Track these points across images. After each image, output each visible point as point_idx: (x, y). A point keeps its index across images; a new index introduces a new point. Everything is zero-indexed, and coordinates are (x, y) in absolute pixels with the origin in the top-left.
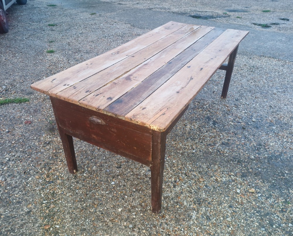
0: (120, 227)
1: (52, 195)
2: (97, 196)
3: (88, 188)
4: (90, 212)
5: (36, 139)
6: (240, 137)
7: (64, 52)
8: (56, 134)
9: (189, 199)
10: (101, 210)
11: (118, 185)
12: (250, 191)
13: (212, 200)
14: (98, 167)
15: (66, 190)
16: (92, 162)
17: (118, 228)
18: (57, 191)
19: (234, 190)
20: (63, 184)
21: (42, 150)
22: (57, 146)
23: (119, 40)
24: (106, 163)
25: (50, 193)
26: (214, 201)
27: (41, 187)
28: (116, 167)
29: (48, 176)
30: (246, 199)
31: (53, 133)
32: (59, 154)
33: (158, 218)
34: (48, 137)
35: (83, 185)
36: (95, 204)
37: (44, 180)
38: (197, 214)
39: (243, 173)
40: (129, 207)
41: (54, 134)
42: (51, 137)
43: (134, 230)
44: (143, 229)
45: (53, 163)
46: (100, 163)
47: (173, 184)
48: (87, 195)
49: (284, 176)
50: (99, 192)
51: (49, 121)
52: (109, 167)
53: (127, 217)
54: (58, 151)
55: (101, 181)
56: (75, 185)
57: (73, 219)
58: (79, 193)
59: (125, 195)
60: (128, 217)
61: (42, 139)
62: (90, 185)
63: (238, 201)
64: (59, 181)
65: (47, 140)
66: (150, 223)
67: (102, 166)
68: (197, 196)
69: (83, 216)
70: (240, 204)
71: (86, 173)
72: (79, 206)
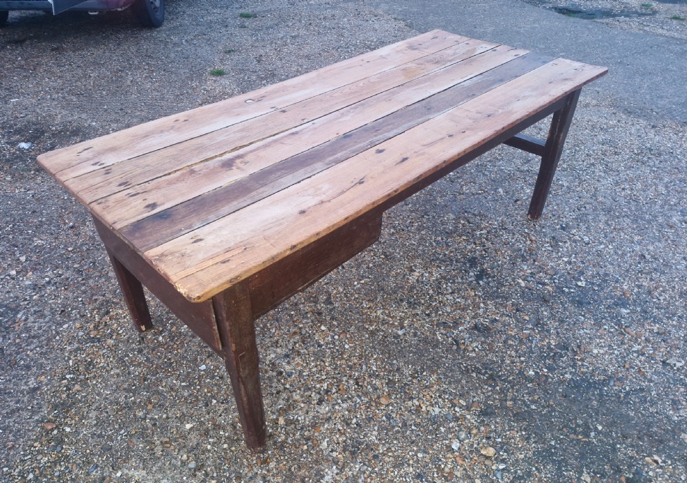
0: (173, 461)
1: (86, 366)
2: (162, 387)
3: (154, 366)
4: (135, 415)
6: (525, 320)
7: (242, 75)
9: (338, 436)
10: (156, 417)
11: (209, 373)
12: (483, 452)
13: (385, 452)
14: (190, 329)
15: (114, 362)
17: (169, 462)
18: (99, 361)
19: (447, 442)
20: (114, 349)
25: (86, 361)
26: (390, 454)
27: (76, 345)
29: (96, 327)
30: (465, 469)
33: (255, 462)
35: (148, 359)
36: (151, 403)
37: (88, 334)
38: (337, 474)
39: (489, 406)
40: (209, 425)
43: (195, 476)
44: (213, 478)
47: (318, 396)
48: (145, 379)
49: (588, 436)
50: (169, 379)
53: (195, 443)
55: (184, 358)
56: (134, 355)
57: (100, 423)
58: (133, 374)
59: (213, 397)
60: (198, 444)
62: (161, 361)
63: (443, 469)
64: (110, 342)
66: (232, 469)
68: (356, 435)
69: (120, 421)
70: (444, 476)
71: (163, 337)
72: (122, 399)
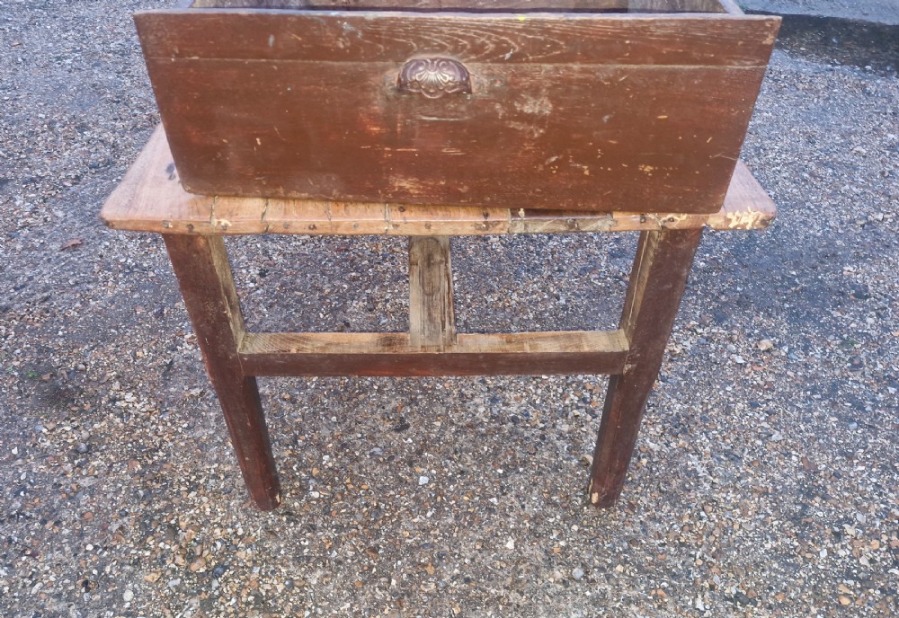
0: (549, 591)
1: (258, 609)
2: (409, 538)
3: (360, 527)
4: (428, 594)
5: (23, 455)
8: (87, 407)
9: (652, 429)
10: (456, 571)
11: (441, 480)
12: (763, 348)
13: (704, 409)
14: (337, 455)
15: (292, 568)
16: (304, 448)
17: (547, 597)
18: (268, 588)
19: (730, 362)
20: (265, 558)
21: (86, 482)
22: (130, 445)
23: (44, 22)
24: (352, 431)
25: (248, 604)
26: (710, 407)
27: (195, 602)
28: (390, 430)
29: (190, 557)
30: (770, 372)
31: (75, 409)
32: (162, 469)
33: (624, 514)
34: (68, 428)
35: (339, 528)
36: (424, 566)
37: (187, 574)
38: (700, 459)
39: (714, 311)
40: (528, 525)
41: (82, 411)
42: (76, 424)
43: (593, 581)
44: (611, 566)
45: (170, 507)
46: (333, 438)
48: (375, 550)
49: (796, 285)
50: (403, 524)
51: (16, 374)
52: (372, 438)
53: (543, 554)
54: (150, 462)
55: (383, 489)
56: (309, 539)
58: (346, 558)
59: (486, 497)
60: (546, 551)
61: (48, 443)
62: (360, 517)
63: (758, 384)
64: (244, 554)
65: (70, 441)
66: (615, 540)
67: (344, 445)
68: (664, 415)
70: (767, 389)
71: (314, 490)
72: (379, 595)
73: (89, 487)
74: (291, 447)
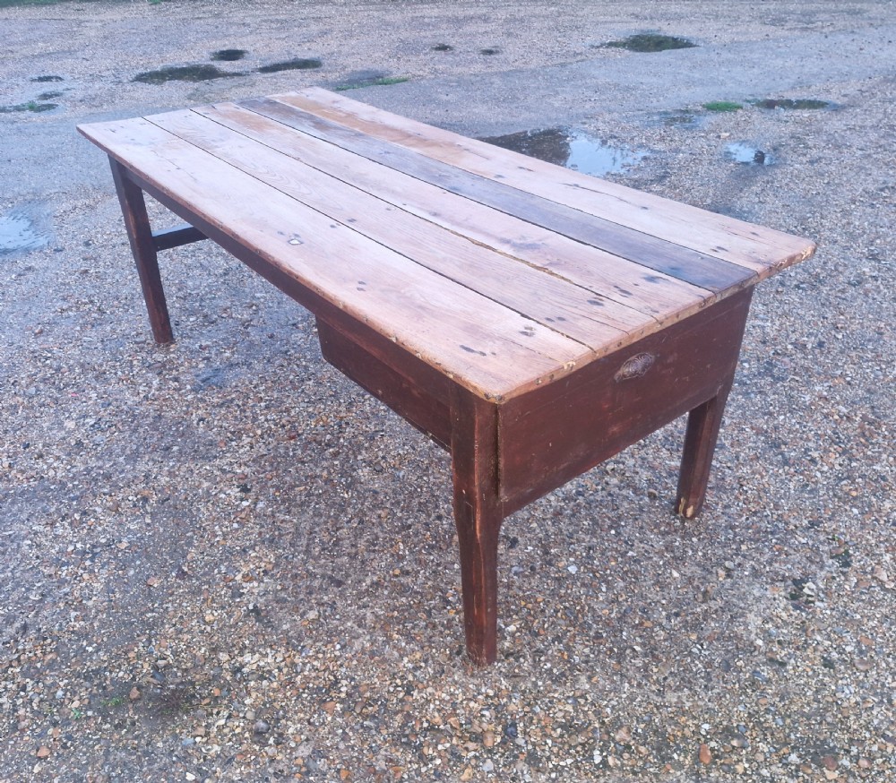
0: (727, 587)
1: (572, 734)
2: (610, 613)
3: (571, 629)
4: (665, 640)
5: (204, 774)
8: (216, 692)
10: (664, 613)
11: (585, 562)
15: (560, 690)
17: (730, 591)
18: (561, 714)
20: (531, 697)
21: (304, 751)
22: (304, 695)
25: (562, 736)
27: (522, 766)
28: (507, 549)
31: (206, 702)
34: (222, 722)
35: (558, 639)
36: (641, 624)
37: (490, 751)
40: (668, 555)
42: (224, 713)
45: (408, 717)
48: (599, 636)
50: (596, 607)
51: (90, 713)
53: (697, 567)
54: (343, 695)
55: (555, 593)
56: (546, 661)
57: (688, 683)
58: (588, 655)
61: (217, 747)
62: (562, 622)
64: (515, 705)
65: (238, 730)
66: (722, 532)
69: (678, 658)
71: (506, 625)
72: (638, 662)
73: (313, 752)
74: (449, 607)
